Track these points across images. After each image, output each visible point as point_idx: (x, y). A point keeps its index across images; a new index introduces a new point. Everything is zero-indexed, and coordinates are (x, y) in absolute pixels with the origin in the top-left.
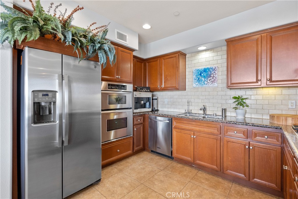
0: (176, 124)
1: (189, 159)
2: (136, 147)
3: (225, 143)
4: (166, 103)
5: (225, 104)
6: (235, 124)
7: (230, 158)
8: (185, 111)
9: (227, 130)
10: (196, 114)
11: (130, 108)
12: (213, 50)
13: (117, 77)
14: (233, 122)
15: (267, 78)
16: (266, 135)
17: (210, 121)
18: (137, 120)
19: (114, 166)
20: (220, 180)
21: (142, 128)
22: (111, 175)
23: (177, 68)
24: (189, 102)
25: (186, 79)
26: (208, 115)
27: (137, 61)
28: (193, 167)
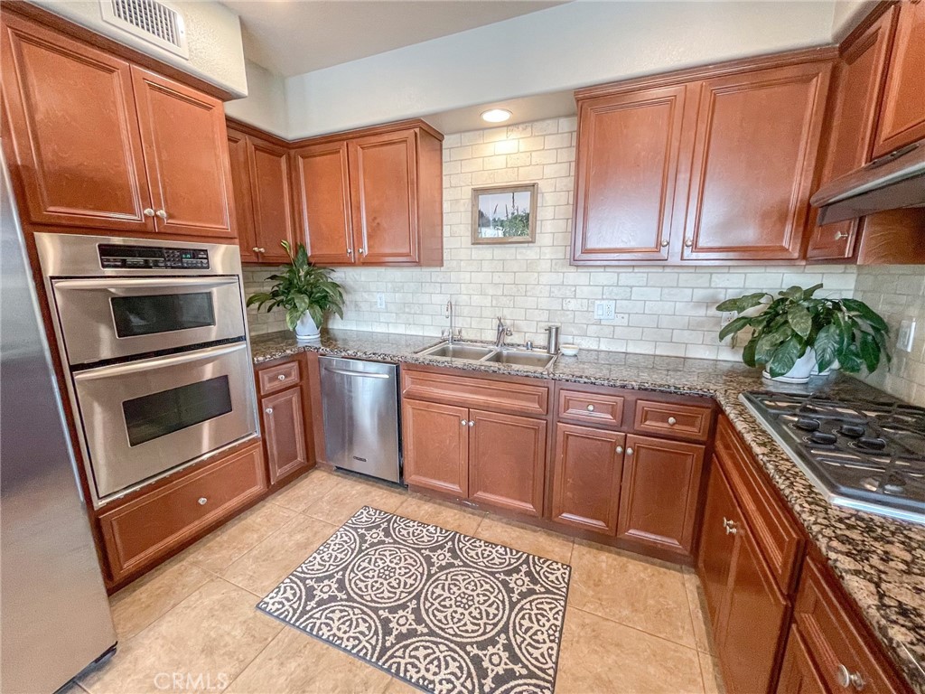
0: (413, 383)
1: (455, 488)
2: (280, 467)
3: (560, 438)
4: (379, 307)
5: (559, 312)
6: (592, 383)
7: (571, 481)
8: (443, 334)
9: (567, 401)
10: (476, 342)
11: (239, 339)
12: (529, 129)
13: (147, 211)
14: (586, 377)
15: (686, 239)
16: (671, 415)
17: (519, 374)
18: (275, 378)
19: (191, 558)
20: (541, 539)
21: (295, 400)
22: (172, 603)
23: (413, 184)
24: (453, 303)
25: (444, 227)
26: (508, 345)
27: (257, 148)
28: (468, 506)
